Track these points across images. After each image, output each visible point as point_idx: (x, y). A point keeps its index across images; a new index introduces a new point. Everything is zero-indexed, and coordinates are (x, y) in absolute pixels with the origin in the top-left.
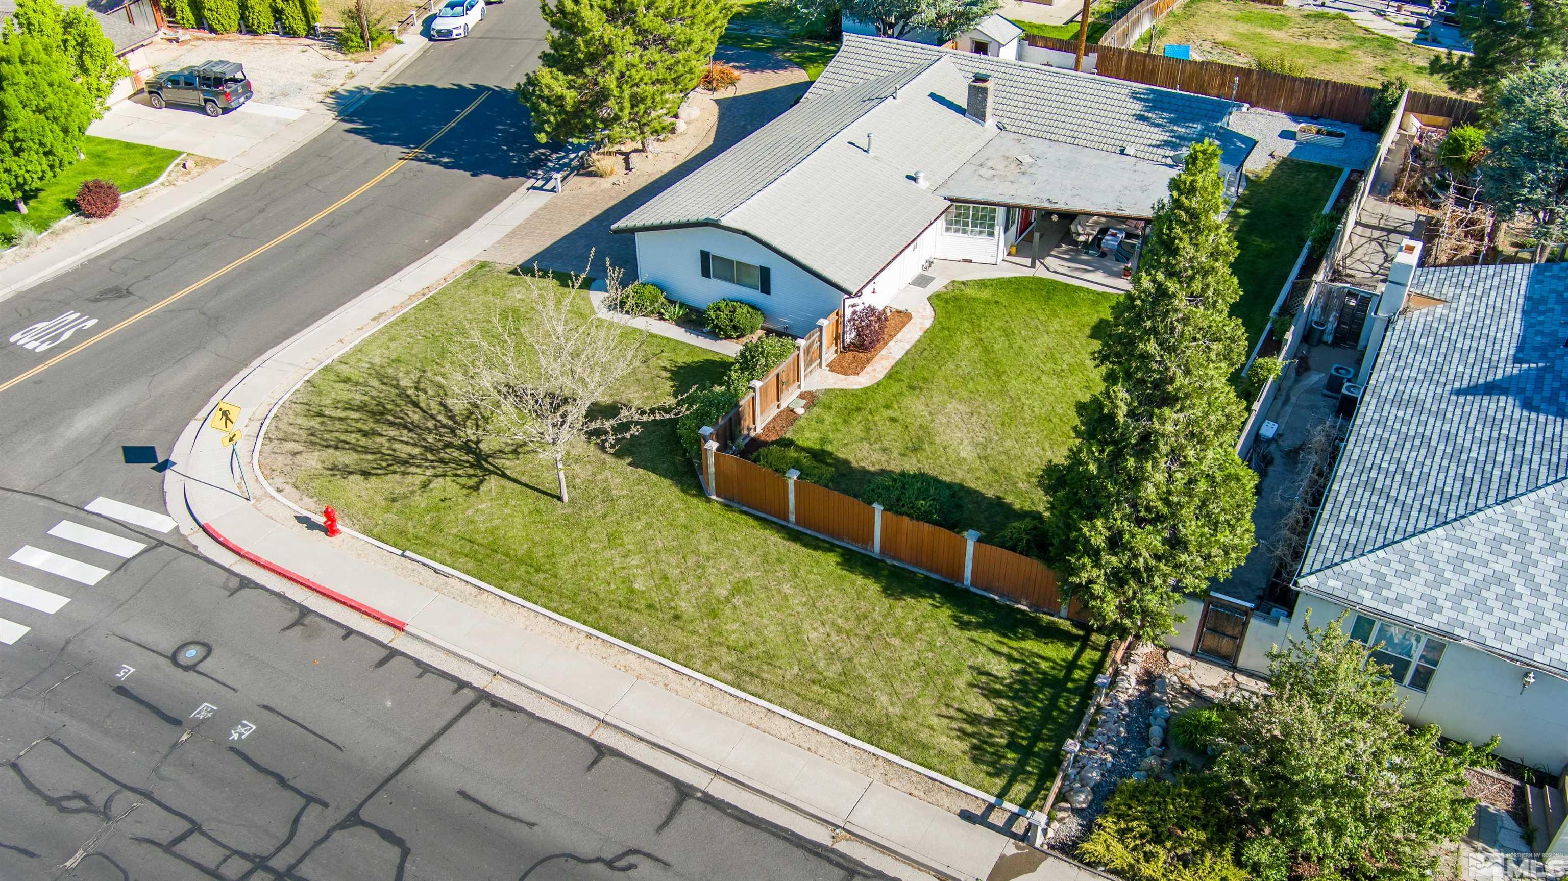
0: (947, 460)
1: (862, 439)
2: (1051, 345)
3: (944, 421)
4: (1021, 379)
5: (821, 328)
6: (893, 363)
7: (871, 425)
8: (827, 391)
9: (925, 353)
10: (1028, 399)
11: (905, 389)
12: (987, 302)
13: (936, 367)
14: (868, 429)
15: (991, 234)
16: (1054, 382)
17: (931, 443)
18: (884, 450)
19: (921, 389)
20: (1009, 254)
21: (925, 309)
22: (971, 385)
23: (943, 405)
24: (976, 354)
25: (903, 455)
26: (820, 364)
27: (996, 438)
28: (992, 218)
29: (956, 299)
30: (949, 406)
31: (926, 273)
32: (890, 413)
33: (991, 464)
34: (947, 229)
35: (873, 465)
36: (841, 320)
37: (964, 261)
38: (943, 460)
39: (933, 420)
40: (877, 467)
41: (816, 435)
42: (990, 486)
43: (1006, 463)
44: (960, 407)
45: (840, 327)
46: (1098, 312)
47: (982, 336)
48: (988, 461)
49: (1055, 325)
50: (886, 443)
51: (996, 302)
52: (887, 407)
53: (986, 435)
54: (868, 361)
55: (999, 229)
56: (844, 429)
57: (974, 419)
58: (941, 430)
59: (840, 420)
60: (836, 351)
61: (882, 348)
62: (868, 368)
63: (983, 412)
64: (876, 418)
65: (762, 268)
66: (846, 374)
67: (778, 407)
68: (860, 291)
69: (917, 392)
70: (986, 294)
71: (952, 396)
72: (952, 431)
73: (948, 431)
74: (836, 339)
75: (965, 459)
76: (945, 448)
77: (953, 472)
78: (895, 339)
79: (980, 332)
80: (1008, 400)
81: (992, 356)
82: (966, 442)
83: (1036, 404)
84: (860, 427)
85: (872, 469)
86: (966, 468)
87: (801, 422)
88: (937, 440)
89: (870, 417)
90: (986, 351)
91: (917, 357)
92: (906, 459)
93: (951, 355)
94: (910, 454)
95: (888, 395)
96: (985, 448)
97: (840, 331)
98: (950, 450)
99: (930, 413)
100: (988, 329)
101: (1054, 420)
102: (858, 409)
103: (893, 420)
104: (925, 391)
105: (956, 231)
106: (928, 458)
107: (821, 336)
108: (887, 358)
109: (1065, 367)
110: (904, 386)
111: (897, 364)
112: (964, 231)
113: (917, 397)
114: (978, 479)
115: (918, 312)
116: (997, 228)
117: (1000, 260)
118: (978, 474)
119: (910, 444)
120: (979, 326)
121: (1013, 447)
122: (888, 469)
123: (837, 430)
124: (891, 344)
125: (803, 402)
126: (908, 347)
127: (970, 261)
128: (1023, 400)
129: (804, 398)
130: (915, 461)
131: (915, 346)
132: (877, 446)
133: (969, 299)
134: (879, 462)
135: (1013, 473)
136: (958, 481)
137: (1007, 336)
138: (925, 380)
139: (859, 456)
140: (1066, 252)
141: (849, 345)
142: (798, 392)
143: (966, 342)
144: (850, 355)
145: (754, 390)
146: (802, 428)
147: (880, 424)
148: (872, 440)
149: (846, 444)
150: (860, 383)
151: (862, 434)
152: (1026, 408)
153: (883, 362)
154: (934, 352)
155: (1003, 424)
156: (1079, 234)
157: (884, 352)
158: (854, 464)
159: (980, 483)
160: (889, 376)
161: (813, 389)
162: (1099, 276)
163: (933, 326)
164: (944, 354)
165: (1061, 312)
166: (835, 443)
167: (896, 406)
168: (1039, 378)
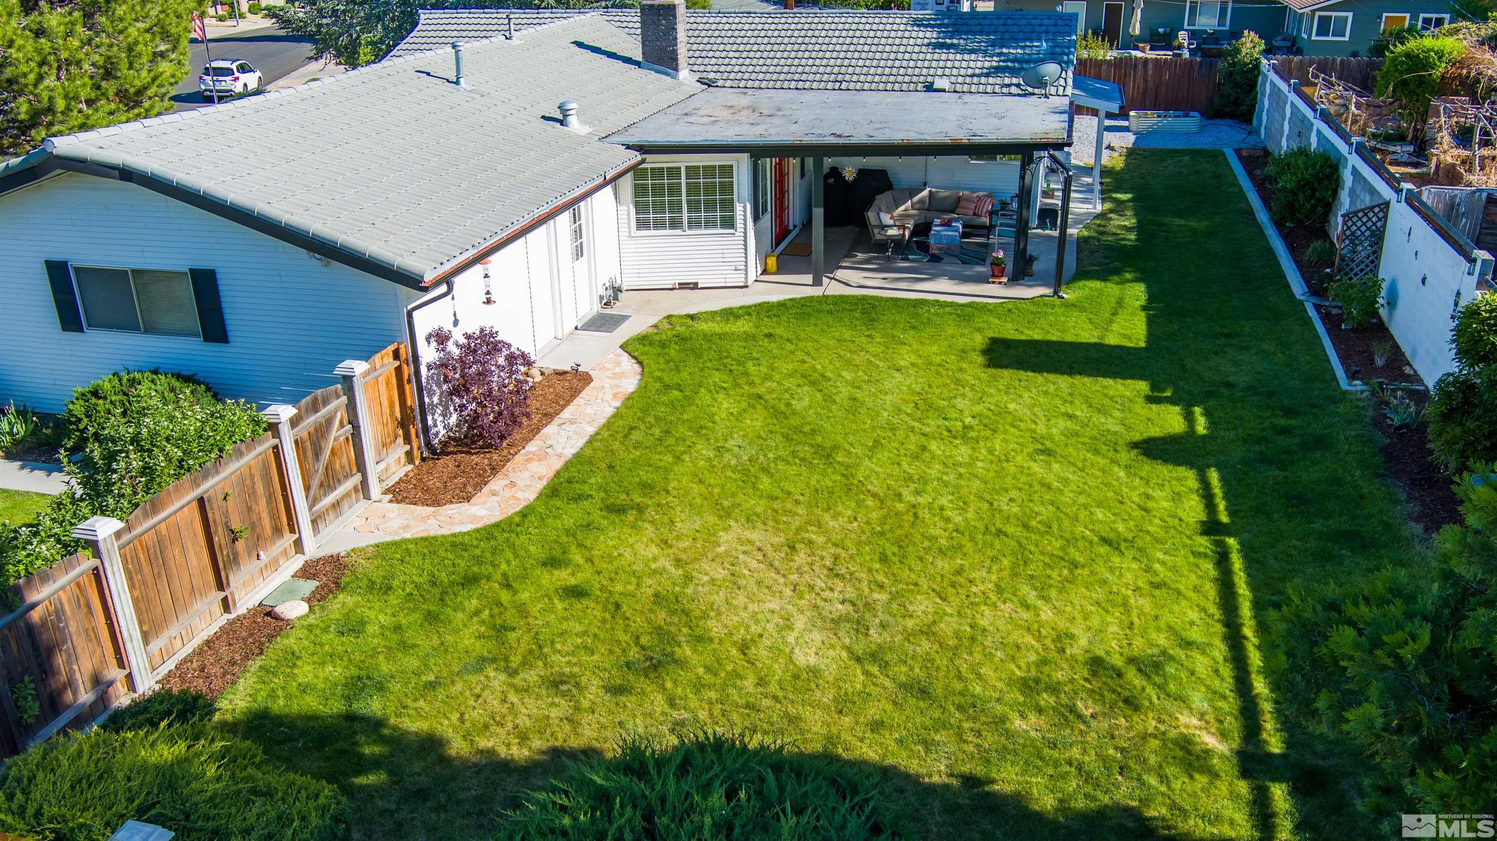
0: (762, 682)
1: (482, 662)
2: (917, 388)
3: (721, 574)
4: (883, 455)
5: (348, 381)
6: (558, 464)
7: (511, 617)
8: (382, 550)
9: (636, 436)
10: (918, 493)
11: (597, 516)
12: (749, 337)
13: (669, 458)
14: (500, 630)
15: (729, 223)
16: (962, 452)
17: (700, 639)
18: (556, 683)
19: (640, 509)
20: (765, 272)
21: (618, 364)
22: (765, 483)
23: (710, 537)
24: (756, 421)
25: (617, 690)
26: (364, 483)
27: (881, 597)
28: (727, 188)
29: (681, 339)
30: (723, 536)
31: (608, 311)
32: (564, 577)
33: (901, 671)
34: (642, 224)
35: (524, 738)
36: (408, 371)
37: (683, 286)
38: (749, 684)
39: (688, 578)
40: (537, 743)
41: (336, 672)
42: (926, 744)
43: (942, 661)
44: (748, 534)
45: (410, 390)
46: (979, 330)
47: (761, 390)
48: (885, 666)
49: (905, 358)
50: (561, 663)
51: (769, 336)
52: (553, 563)
53: (850, 593)
54: (494, 470)
55: (742, 210)
56: (425, 641)
57: (801, 557)
58: (719, 599)
59: (416, 617)
60: (409, 455)
61: (527, 440)
62: (497, 484)
63: (821, 539)
64: (525, 596)
65: (196, 274)
66: (437, 503)
67: (226, 605)
68: (447, 279)
69: (631, 516)
70: (743, 326)
71: (726, 514)
72: (751, 598)
73: (741, 599)
74: (404, 423)
75: (815, 672)
76: (744, 648)
77: (794, 720)
78: (557, 421)
79: (751, 384)
80: (870, 502)
81: (795, 421)
82: (800, 623)
83: (944, 501)
84: (475, 626)
85: (519, 753)
86: (827, 698)
87: (290, 641)
88: (715, 628)
89: (505, 596)
90: (777, 414)
91: (616, 445)
92: (630, 701)
93: (698, 431)
94: (642, 683)
95: (552, 535)
96: (861, 627)
97: (412, 400)
98: (761, 653)
99: (678, 562)
100: (768, 378)
101: (1010, 530)
102: (470, 581)
103: (576, 593)
104: (650, 513)
105: (659, 225)
106: (699, 687)
107: (351, 407)
108: (542, 457)
109: (968, 420)
110: (593, 509)
111: (568, 465)
112: (675, 224)
113: (634, 526)
114: (877, 726)
115: (604, 369)
116: (738, 208)
117: (752, 277)
118: (873, 711)
119: (634, 653)
120: (746, 374)
121: (941, 615)
122: (575, 743)
123: (405, 647)
124: (550, 430)
125: (311, 585)
126: (591, 430)
127: (695, 286)
128: (908, 496)
129: (314, 577)
130: (659, 703)
131: (608, 425)
132: (532, 676)
133: (708, 337)
134: (543, 725)
135: (977, 689)
136: (812, 747)
137: (813, 383)
138: (647, 488)
139: (476, 715)
140: (867, 261)
141: (444, 444)
142: (298, 562)
143: (725, 405)
144: (447, 463)
145: (93, 546)
146: (292, 657)
147: (534, 610)
148: (515, 660)
149: (432, 685)
150: (475, 518)
151: (481, 648)
152: (924, 514)
153: (534, 466)
154: (657, 431)
155: (884, 559)
156: (884, 227)
157: (532, 447)
158: (458, 747)
159: (889, 739)
160: (552, 491)
161: (340, 548)
162: (944, 285)
163: (643, 388)
164: (682, 430)
165: (909, 336)
166: (395, 687)
167: (577, 557)
168: (924, 448)
